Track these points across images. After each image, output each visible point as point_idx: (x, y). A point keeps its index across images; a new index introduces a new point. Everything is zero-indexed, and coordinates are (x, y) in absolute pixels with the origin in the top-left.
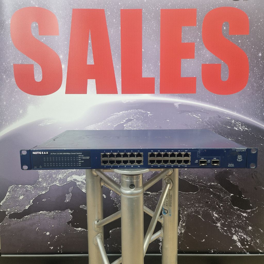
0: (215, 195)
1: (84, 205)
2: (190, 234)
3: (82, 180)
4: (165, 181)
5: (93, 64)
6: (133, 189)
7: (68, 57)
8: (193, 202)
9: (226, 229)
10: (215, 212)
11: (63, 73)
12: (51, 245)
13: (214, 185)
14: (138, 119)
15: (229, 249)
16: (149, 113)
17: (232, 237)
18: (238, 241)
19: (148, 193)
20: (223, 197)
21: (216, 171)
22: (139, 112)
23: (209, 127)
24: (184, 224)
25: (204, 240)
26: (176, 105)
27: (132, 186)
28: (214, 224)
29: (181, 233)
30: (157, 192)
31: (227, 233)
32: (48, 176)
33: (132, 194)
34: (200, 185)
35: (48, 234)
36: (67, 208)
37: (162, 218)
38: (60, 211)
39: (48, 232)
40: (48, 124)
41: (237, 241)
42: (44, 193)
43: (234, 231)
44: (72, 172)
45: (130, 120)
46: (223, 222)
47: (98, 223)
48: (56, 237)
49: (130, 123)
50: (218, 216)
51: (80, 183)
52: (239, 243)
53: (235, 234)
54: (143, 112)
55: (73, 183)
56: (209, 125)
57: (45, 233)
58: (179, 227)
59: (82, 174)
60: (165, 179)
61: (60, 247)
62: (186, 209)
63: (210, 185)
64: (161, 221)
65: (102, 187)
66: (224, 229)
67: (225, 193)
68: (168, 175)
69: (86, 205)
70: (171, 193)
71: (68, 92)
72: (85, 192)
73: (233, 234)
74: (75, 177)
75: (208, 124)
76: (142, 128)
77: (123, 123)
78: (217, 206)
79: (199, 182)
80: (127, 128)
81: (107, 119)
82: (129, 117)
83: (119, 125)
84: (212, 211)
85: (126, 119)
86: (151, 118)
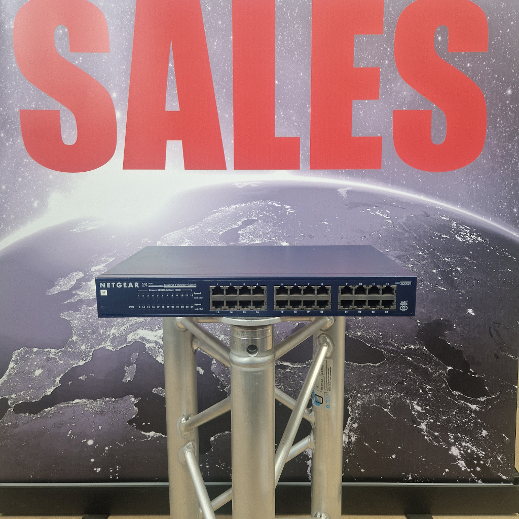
0: (416, 369)
1: (160, 388)
2: (367, 444)
3: (155, 339)
4: (319, 340)
5: (178, 109)
6: (255, 355)
7: (128, 96)
8: (374, 382)
9: (436, 434)
10: (415, 402)
11: (118, 128)
12: (96, 465)
13: (414, 350)
14: (266, 220)
15: (444, 474)
16: (288, 209)
17: (449, 449)
18: (460, 459)
19: (285, 364)
20: (433, 374)
21: (419, 321)
22: (269, 206)
23: (407, 235)
24: (355, 425)
25: (394, 456)
26: (343, 192)
27: (252, 349)
28: (415, 426)
29: (350, 443)
30: (304, 362)
31: (438, 442)
32: (89, 331)
33: (252, 364)
34: (388, 348)
35: (90, 442)
36: (128, 394)
37: (313, 413)
38: (114, 399)
39: (91, 439)
40: (90, 228)
41: (459, 457)
42: (82, 363)
43: (453, 439)
44: (136, 323)
45: (251, 222)
46: (432, 421)
47: (188, 421)
48: (107, 448)
49: (250, 228)
50: (422, 409)
51: (152, 345)
52: (462, 462)
53: (454, 444)
54: (276, 205)
55: (139, 345)
56: (407, 231)
57: (85, 440)
58: (346, 431)
59: (157, 328)
60: (319, 337)
61: (115, 469)
62: (359, 395)
63: (408, 349)
64: (311, 418)
65: (195, 352)
66: (433, 435)
67: (437, 364)
68: (323, 329)
69: (163, 386)
70: (331, 364)
71: (127, 165)
72: (163, 363)
73: (450, 445)
74: (142, 333)
75: (404, 229)
76: (275, 237)
77: (236, 227)
78: (421, 391)
79: (386, 344)
80: (244, 237)
81: (206, 218)
82: (249, 217)
83: (228, 231)
84: (410, 400)
85: (243, 220)
86: (291, 217)
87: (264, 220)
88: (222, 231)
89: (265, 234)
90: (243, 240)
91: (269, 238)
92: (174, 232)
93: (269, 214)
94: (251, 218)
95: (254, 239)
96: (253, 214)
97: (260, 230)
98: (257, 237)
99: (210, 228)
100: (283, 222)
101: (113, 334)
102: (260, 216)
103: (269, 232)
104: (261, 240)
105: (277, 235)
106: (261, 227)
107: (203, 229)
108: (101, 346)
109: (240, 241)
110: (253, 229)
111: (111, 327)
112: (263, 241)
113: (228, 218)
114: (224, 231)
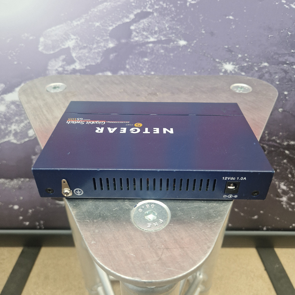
0: (290, 159)
2: (236, 210)
9: (293, 204)
10: (283, 183)
12: (24, 220)
13: (293, 145)
14: (162, 12)
15: (290, 227)
25: (256, 217)
28: (277, 198)
34: (270, 144)
35: (16, 207)
39: (16, 205)
45: (144, 15)
46: (292, 195)
49: (144, 22)
50: (287, 188)
57: (11, 206)
63: (287, 145)
66: (290, 204)
76: (172, 33)
77: (128, 20)
78: (290, 176)
79: (269, 140)
80: (137, 33)
81: (92, 10)
82: (142, 8)
83: (119, 25)
84: (278, 181)
85: (135, 13)
86: (192, 9)
87: (160, 13)
88: (112, 26)
89: (160, 31)
90: (136, 37)
91: (165, 35)
92: (58, 27)
93: (167, 5)
94: (145, 10)
95: (149, 36)
96: (147, 4)
97: (155, 26)
98: (152, 34)
99: (98, 22)
100: (182, 16)
101: (15, 130)
102: (156, 7)
103: (165, 28)
104: (157, 38)
105: (174, 31)
106: (156, 21)
107: (90, 23)
108: (6, 140)
109: (133, 39)
110: (148, 24)
111: (12, 123)
112: (159, 39)
113: (119, 9)
114: (114, 26)
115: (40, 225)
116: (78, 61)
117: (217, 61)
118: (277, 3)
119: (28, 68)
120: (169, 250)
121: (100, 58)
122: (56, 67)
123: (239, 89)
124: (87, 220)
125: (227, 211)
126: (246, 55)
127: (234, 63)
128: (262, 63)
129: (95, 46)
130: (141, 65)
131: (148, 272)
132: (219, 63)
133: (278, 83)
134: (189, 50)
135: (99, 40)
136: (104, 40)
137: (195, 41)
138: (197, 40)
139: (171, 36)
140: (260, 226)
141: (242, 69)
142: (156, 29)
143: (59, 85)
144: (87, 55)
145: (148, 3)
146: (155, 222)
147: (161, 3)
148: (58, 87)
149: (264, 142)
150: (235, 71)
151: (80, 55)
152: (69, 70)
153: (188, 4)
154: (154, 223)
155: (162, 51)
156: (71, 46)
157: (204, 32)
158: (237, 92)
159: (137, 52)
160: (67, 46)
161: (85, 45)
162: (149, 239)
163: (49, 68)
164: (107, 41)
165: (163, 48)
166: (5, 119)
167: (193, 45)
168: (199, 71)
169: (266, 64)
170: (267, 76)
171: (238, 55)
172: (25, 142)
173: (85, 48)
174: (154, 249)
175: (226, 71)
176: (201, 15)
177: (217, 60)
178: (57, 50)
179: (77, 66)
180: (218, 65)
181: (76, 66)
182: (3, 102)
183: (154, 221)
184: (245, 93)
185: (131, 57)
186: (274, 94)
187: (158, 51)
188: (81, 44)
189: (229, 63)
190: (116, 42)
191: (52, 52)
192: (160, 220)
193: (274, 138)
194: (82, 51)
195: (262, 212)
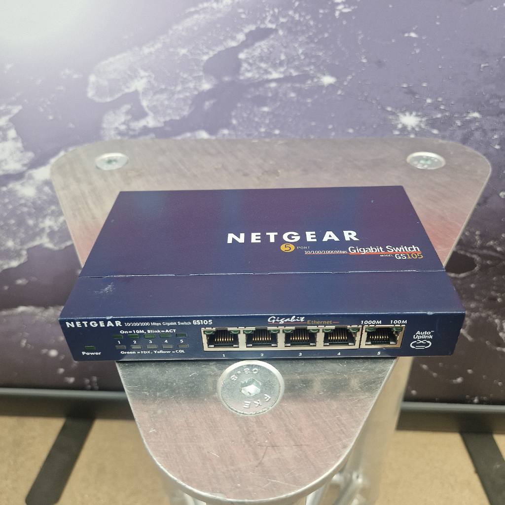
2: (424, 366)
12: (68, 374)
14: (293, 29)
25: (459, 380)
28: (498, 348)
34: (484, 254)
35: (53, 353)
39: (53, 349)
42: (15, 264)
45: (262, 34)
49: (262, 46)
76: (309, 64)
77: (234, 44)
79: (482, 247)
80: (250, 64)
81: (175, 27)
82: (259, 23)
83: (219, 52)
84: (500, 319)
85: (247, 30)
86: (344, 23)
87: (290, 30)
88: (207, 53)
89: (290, 61)
90: (249, 71)
91: (297, 68)
92: (118, 57)
93: (300, 16)
94: (262, 26)
95: (270, 70)
96: (266, 16)
97: (281, 52)
98: (275, 66)
99: (183, 47)
100: (326, 35)
101: (50, 227)
102: (282, 20)
103: (298, 55)
104: (283, 73)
105: (313, 61)
106: (282, 45)
107: (171, 50)
108: (37, 243)
109: (243, 74)
110: (268, 49)
111: (44, 217)
112: (288, 74)
113: (218, 26)
114: (211, 54)
115: (91, 383)
116: (151, 114)
117: (388, 111)
118: (495, 9)
119: (71, 125)
120: (275, 448)
121: (187, 108)
122: (116, 125)
123: (422, 162)
124: (146, 391)
125: (381, 383)
126: (440, 99)
127: (419, 114)
128: (468, 113)
129: (179, 88)
130: (257, 119)
131: (239, 485)
132: (392, 113)
133: (497, 147)
134: (339, 92)
135: (185, 79)
136: (195, 78)
137: (350, 77)
138: (354, 74)
139: (307, 69)
140: (467, 396)
141: (433, 123)
142: (283, 57)
143: (117, 157)
144: (166, 103)
145: (268, 14)
146: (257, 399)
147: (291, 13)
148: (115, 161)
149: (473, 251)
150: (420, 127)
151: (155, 103)
152: (137, 128)
153: (337, 14)
154: (254, 400)
155: (293, 95)
156: (140, 89)
157: (364, 61)
158: (419, 167)
159: (249, 96)
160: (132, 89)
161: (163, 87)
162: (245, 429)
163: (104, 126)
164: (199, 79)
165: (294, 90)
166: (35, 208)
167: (345, 84)
168: (357, 128)
169: (476, 115)
170: (478, 135)
171: (425, 100)
172: (66, 247)
173: (162, 91)
174: (251, 446)
175: (404, 128)
176: (360, 32)
177: (389, 109)
178: (117, 96)
179: (150, 122)
180: (391, 117)
181: (148, 122)
182: (31, 182)
183: (256, 397)
184: (432, 168)
185: (239, 105)
186: (485, 171)
187: (285, 94)
188: (156, 85)
189: (411, 114)
190: (215, 81)
191: (109, 100)
192: (266, 395)
193: (491, 243)
194: (158, 96)
195: (470, 371)
